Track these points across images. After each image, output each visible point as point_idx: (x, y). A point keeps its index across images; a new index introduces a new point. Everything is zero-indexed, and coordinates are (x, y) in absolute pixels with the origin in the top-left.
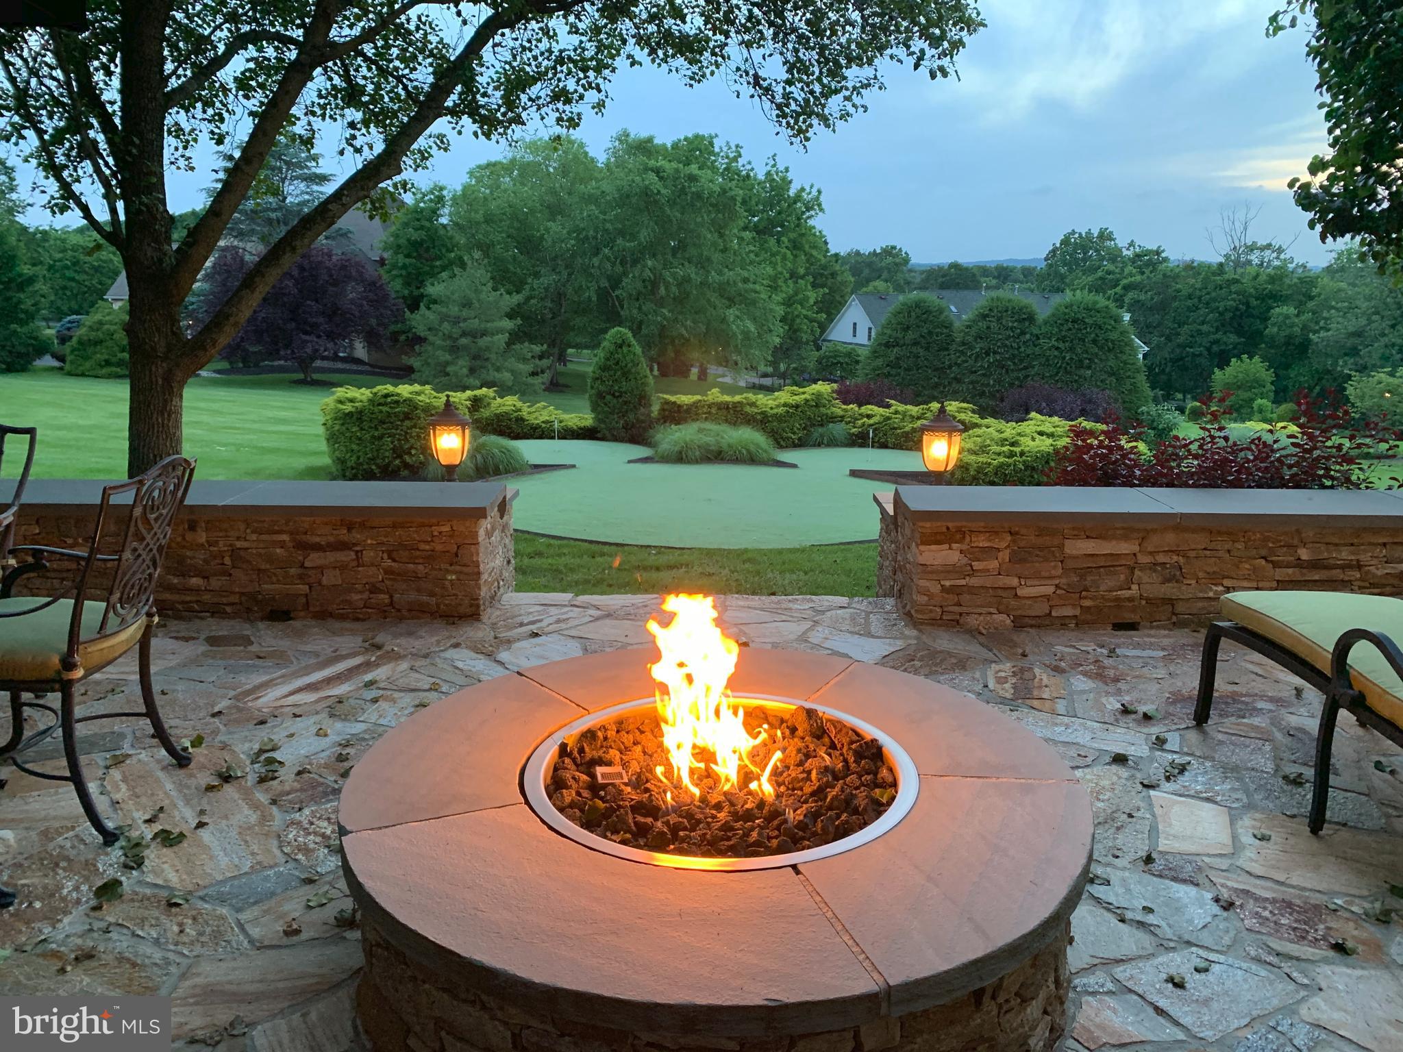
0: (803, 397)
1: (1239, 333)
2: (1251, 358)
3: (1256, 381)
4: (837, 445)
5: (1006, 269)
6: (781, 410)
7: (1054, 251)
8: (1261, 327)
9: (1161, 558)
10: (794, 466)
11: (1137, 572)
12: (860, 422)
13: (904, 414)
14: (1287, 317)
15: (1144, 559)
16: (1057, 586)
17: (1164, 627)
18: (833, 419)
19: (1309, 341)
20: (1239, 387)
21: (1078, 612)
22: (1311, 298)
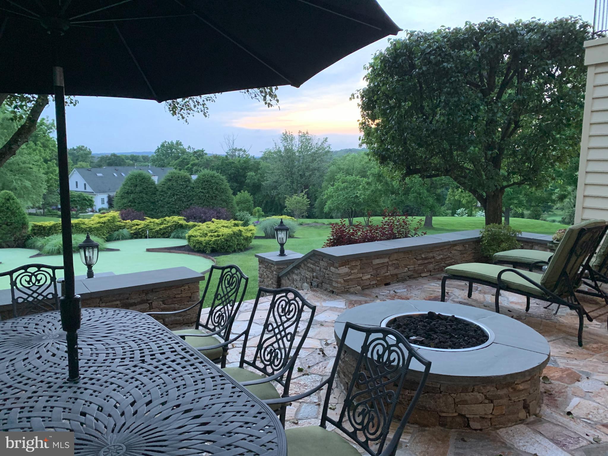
0: (106, 218)
1: (237, 182)
2: (244, 191)
3: (247, 200)
4: (126, 239)
5: (134, 156)
6: (98, 225)
7: (158, 149)
8: (244, 180)
9: (394, 262)
10: (118, 250)
11: (389, 267)
12: (134, 228)
13: (153, 222)
14: (252, 176)
15: (390, 263)
16: (371, 275)
17: (395, 283)
18: (120, 227)
19: (261, 184)
20: (242, 203)
21: (376, 282)
22: (259, 169)
